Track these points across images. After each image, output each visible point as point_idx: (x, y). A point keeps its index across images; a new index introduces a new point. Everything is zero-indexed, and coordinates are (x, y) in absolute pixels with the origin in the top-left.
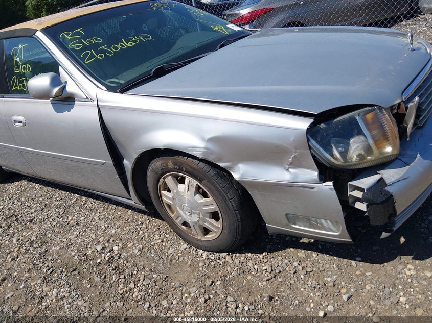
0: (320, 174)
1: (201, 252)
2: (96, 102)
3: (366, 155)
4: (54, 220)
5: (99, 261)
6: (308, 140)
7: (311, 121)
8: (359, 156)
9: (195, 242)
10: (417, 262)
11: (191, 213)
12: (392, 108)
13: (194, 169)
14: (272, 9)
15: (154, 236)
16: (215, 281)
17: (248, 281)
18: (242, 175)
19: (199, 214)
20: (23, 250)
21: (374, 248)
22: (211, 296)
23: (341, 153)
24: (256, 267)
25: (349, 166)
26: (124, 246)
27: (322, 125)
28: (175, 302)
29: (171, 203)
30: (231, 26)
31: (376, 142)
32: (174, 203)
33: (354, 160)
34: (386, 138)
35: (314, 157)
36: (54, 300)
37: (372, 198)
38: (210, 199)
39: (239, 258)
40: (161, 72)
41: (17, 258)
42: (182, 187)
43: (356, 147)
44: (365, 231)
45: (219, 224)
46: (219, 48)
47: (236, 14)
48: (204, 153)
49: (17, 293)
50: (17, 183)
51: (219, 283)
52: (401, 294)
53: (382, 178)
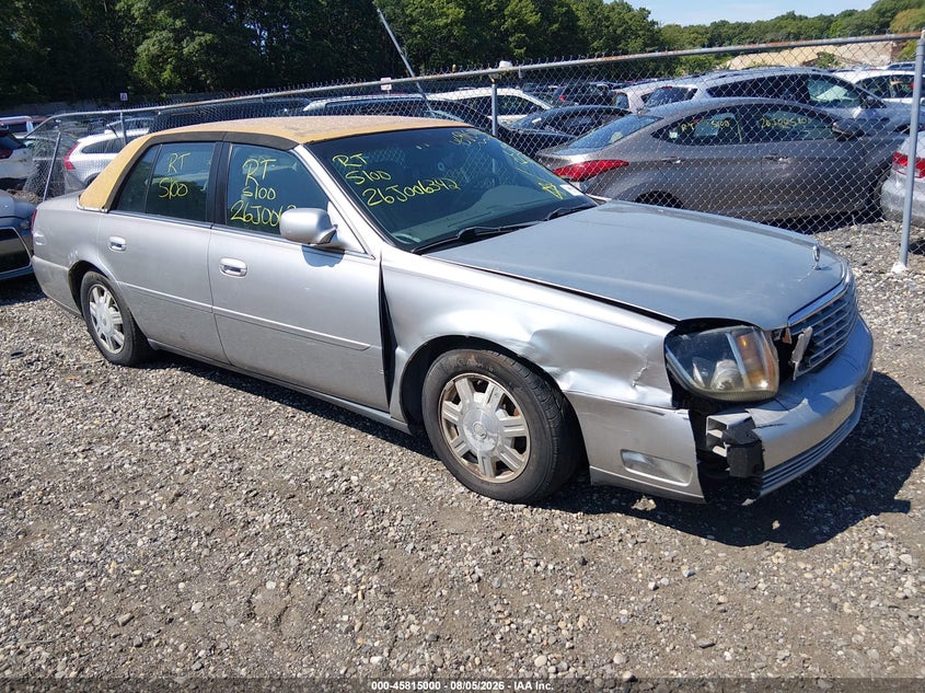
0: (674, 399)
1: (486, 499)
2: (378, 261)
3: (733, 385)
4: (244, 430)
5: (331, 489)
6: (665, 351)
7: (672, 328)
8: (725, 383)
9: (479, 484)
10: (790, 551)
11: (485, 436)
12: (774, 333)
13: (506, 370)
14: (626, 164)
15: (412, 472)
16: (507, 534)
17: (554, 541)
18: (572, 387)
19: (496, 439)
20: (201, 462)
21: (735, 530)
22: (502, 550)
23: (703, 378)
24: (566, 526)
25: (710, 393)
26: (367, 479)
27: (685, 337)
28: (449, 548)
29: (456, 419)
30: (566, 187)
31: (749, 373)
32: (461, 420)
33: (718, 387)
34: (762, 369)
35: (669, 374)
36: (268, 527)
37: (733, 437)
38: (520, 418)
39: (541, 514)
40: (470, 237)
41: (194, 472)
42: (479, 397)
43: (723, 372)
44: (725, 508)
45: (524, 458)
46: (551, 219)
47: (565, 161)
48: (526, 349)
49: (205, 514)
50: (162, 371)
51: (512, 537)
52: (762, 580)
53: (750, 418)
